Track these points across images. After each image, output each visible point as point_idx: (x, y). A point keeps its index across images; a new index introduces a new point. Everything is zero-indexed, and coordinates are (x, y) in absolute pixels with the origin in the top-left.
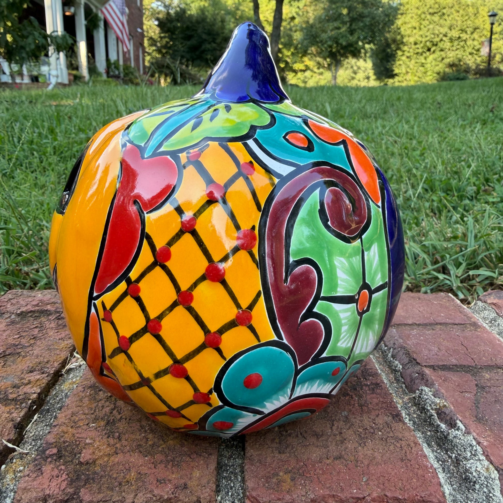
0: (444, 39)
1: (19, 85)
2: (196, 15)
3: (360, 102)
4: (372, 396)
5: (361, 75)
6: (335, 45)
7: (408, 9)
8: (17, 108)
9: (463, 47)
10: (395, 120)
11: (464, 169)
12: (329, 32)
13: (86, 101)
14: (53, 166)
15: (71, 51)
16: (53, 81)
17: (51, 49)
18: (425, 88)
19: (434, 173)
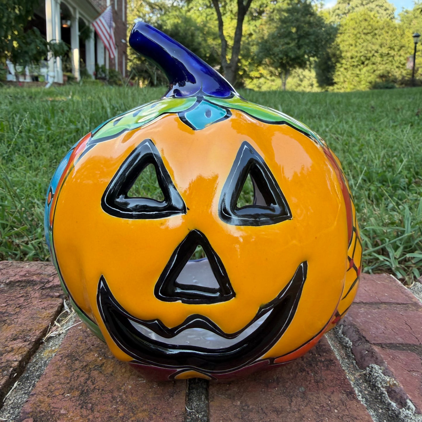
0: (376, 54)
1: (22, 84)
2: (170, 30)
3: (306, 104)
4: (326, 372)
5: (306, 83)
6: (285, 58)
7: (346, 30)
8: (19, 103)
9: (391, 61)
10: (337, 120)
11: (397, 163)
12: (280, 46)
13: (77, 98)
14: (46, 151)
15: (66, 57)
16: (50, 80)
17: (50, 55)
18: (360, 94)
19: (371, 166)
